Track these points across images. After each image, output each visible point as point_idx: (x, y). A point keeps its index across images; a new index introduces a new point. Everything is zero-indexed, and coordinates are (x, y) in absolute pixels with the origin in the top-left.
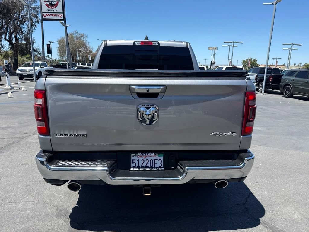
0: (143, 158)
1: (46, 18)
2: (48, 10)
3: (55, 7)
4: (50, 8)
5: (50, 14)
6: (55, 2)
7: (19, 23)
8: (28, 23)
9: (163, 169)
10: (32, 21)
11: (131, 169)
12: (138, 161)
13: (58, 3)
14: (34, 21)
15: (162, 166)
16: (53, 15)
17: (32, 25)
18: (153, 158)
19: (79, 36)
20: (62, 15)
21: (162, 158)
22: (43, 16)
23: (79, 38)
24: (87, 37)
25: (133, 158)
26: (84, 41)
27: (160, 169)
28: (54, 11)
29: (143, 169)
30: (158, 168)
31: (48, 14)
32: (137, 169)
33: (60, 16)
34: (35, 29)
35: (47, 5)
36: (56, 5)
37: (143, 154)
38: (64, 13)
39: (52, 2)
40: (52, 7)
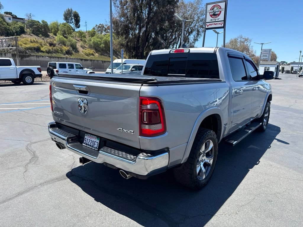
0: (90, 139)
1: (209, 27)
2: (211, 20)
3: (217, 16)
4: (213, 18)
5: (212, 23)
6: (218, 11)
7: (187, 34)
8: (195, 33)
9: (97, 150)
10: (198, 31)
11: (83, 144)
12: (87, 139)
13: (221, 12)
14: (200, 31)
15: (97, 148)
16: (215, 24)
17: (198, 34)
18: (95, 140)
19: (243, 40)
20: (222, 23)
21: (98, 141)
22: (206, 26)
23: (243, 42)
24: (251, 41)
25: (86, 137)
26: (247, 45)
27: (96, 149)
28: (216, 20)
29: (88, 146)
30: (95, 148)
31: (210, 23)
32: (85, 145)
33: (221, 24)
34: (200, 38)
35: (211, 16)
36: (219, 15)
37: (90, 135)
38: (225, 21)
39: (215, 12)
40: (215, 17)
